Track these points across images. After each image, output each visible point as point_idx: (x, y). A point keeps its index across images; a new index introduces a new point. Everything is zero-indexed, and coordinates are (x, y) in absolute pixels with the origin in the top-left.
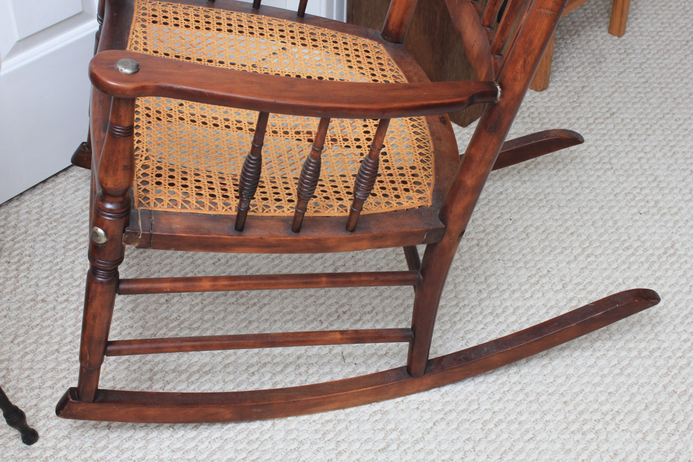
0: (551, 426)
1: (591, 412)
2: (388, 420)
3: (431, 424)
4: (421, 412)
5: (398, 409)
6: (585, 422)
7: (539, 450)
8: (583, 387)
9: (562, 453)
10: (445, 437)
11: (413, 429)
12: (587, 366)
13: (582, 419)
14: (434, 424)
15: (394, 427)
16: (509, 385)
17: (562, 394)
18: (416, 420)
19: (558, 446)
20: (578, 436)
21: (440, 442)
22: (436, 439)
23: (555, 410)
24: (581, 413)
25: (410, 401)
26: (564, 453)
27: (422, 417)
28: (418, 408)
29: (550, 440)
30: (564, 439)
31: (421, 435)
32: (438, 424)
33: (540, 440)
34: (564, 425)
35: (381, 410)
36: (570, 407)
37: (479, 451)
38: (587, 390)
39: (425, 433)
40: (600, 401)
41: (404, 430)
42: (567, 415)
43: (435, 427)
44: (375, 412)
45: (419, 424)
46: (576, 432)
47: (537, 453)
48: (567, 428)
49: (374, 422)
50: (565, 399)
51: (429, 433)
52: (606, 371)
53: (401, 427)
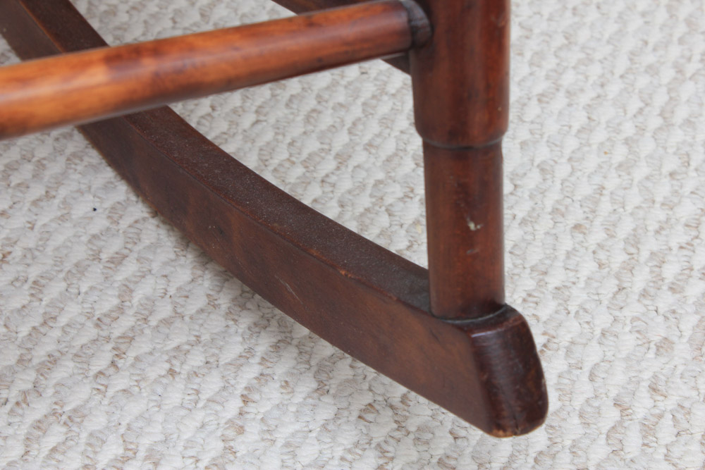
0: (579, 296)
1: (657, 232)
2: (91, 435)
3: (234, 405)
4: (189, 378)
5: (111, 392)
6: (659, 260)
7: (587, 368)
8: (597, 179)
9: (651, 355)
10: (297, 427)
11: (186, 437)
12: (574, 130)
13: (645, 254)
14: (246, 399)
15: (121, 451)
16: (403, 232)
17: (555, 211)
18: (182, 406)
19: (629, 341)
20: (666, 300)
21: (287, 445)
22: (274, 441)
23: (561, 255)
24: (634, 241)
25: (137, 359)
26: (657, 354)
27: (198, 392)
28: (172, 372)
29: (598, 332)
30: (634, 319)
31: (221, 445)
32: (256, 397)
33: (572, 343)
34: (612, 285)
35: (54, 413)
36: (597, 235)
37: (419, 429)
38: (612, 183)
39: (231, 433)
40: (659, 199)
41: (160, 448)
42: (602, 256)
43: (251, 408)
44: (38, 425)
45: (200, 416)
46: (652, 291)
47: (585, 378)
48: (621, 289)
49: (49, 457)
50: (571, 221)
51: (241, 430)
52: (629, 129)
53: (145, 442)
